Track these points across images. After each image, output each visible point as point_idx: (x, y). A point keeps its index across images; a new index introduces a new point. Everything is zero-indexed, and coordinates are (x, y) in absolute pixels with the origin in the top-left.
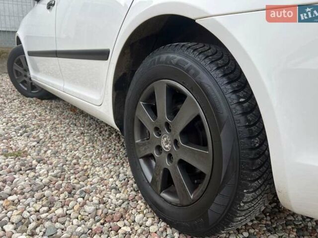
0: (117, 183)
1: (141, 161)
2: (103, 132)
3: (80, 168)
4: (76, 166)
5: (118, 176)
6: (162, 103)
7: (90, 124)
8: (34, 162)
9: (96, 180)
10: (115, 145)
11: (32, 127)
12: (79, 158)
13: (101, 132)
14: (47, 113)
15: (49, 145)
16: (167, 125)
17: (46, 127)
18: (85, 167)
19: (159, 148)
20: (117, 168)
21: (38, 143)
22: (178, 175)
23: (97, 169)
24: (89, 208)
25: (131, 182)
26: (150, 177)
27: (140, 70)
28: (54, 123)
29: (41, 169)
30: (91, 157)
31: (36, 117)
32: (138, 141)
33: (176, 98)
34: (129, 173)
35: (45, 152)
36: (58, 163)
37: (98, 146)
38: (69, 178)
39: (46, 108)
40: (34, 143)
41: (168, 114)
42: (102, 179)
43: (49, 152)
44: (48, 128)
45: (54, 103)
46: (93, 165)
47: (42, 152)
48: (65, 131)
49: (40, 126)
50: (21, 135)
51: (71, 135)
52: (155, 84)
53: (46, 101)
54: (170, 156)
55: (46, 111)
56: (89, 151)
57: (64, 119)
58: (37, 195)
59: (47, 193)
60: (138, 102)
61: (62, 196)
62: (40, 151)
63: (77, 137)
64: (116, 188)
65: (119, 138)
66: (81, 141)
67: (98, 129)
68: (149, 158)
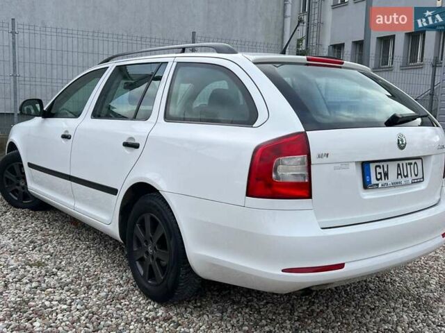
0: (121, 282)
1: (137, 263)
2: (108, 246)
3: (92, 273)
4: (89, 272)
5: (122, 278)
6: (148, 224)
7: (94, 238)
8: (54, 270)
9: (105, 280)
10: (119, 257)
11: (39, 242)
12: (89, 267)
13: (106, 246)
14: (47, 227)
15: (61, 257)
16: (151, 238)
17: (51, 242)
18: (96, 273)
19: (147, 253)
20: (121, 273)
21: (51, 256)
22: (157, 269)
23: (105, 274)
24: (103, 294)
25: (131, 281)
26: (142, 273)
27: (137, 205)
28: (58, 238)
29: (62, 274)
30: (99, 266)
31: (37, 231)
32: (135, 249)
33: (155, 224)
34: (130, 275)
35: (60, 263)
36: (74, 270)
37: (104, 257)
38: (85, 280)
39: (44, 222)
40: (49, 256)
41: (151, 232)
42: (109, 280)
43: (63, 263)
44: (54, 242)
45: (50, 214)
46: (101, 271)
47: (58, 263)
48: (71, 245)
49: (45, 241)
50: (33, 250)
51: (78, 249)
52: (144, 215)
53: (41, 212)
54: (153, 257)
55: (46, 226)
56: (97, 262)
57: (67, 233)
58: (66, 288)
59: (72, 287)
60: (135, 224)
61: (83, 289)
62: (55, 262)
63: (84, 250)
64: (120, 284)
65: (123, 251)
66: (89, 253)
67: (103, 243)
68: (142, 260)
